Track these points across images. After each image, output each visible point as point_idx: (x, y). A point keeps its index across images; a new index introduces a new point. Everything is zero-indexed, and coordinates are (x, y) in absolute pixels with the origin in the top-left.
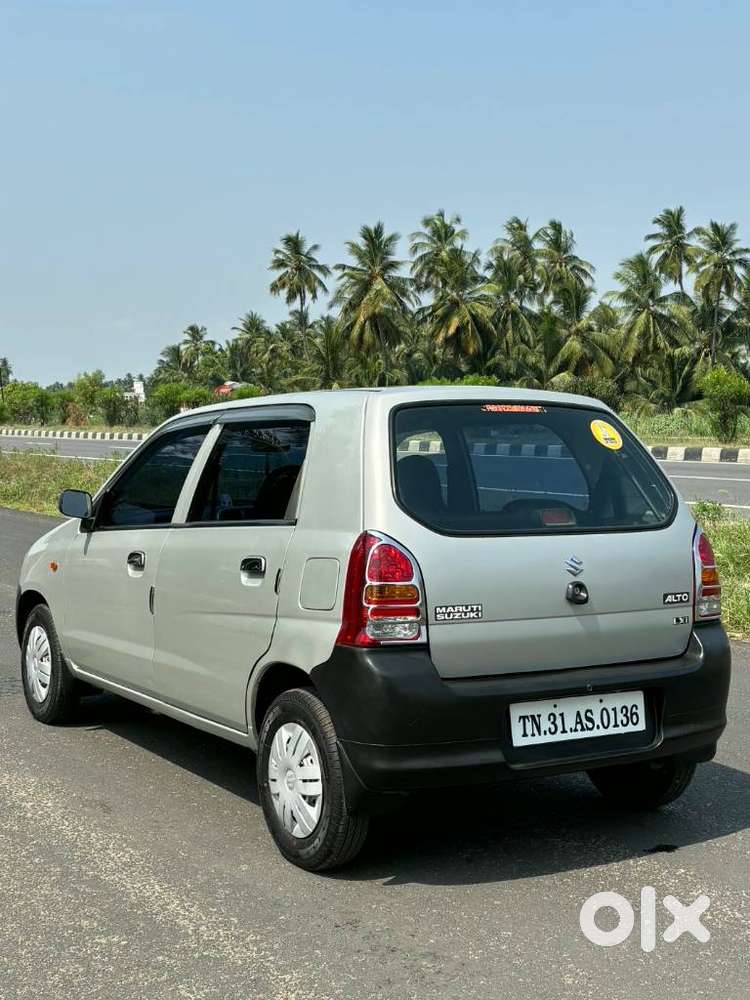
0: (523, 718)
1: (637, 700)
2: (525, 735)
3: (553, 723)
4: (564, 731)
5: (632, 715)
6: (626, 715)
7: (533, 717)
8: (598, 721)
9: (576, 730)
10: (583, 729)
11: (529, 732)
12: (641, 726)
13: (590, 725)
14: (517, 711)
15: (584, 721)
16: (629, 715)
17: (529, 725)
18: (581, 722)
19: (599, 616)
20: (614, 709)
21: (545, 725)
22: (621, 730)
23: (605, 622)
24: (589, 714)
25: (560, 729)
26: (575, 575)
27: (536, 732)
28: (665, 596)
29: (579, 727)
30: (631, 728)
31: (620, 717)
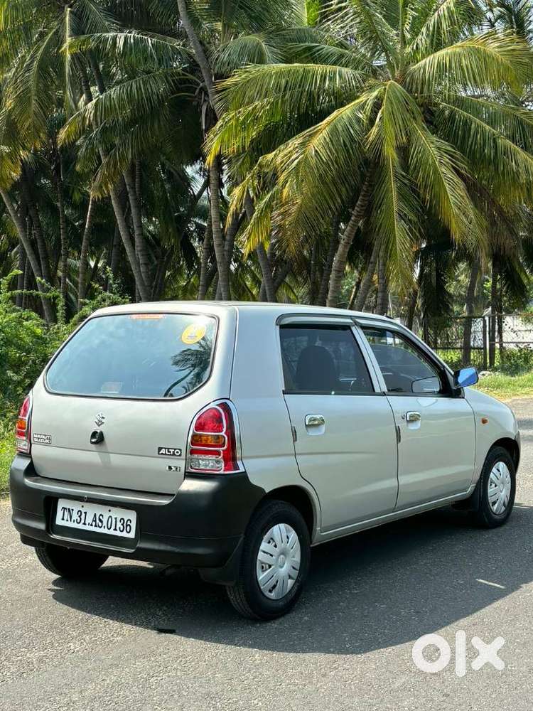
0: (64, 508)
1: (132, 516)
2: (63, 519)
3: (80, 516)
4: (84, 524)
5: (127, 526)
6: (123, 525)
7: (69, 509)
8: (105, 524)
9: (92, 525)
10: (96, 526)
11: (65, 518)
12: (132, 535)
13: (100, 524)
14: (62, 504)
15: (98, 521)
16: (125, 525)
17: (66, 513)
18: (95, 521)
19: (111, 455)
20: (116, 518)
21: (75, 516)
22: (118, 533)
23: (115, 459)
24: (101, 517)
25: (83, 521)
26: (99, 425)
27: (69, 519)
28: (160, 449)
29: (94, 524)
30: (124, 534)
31: (119, 525)
